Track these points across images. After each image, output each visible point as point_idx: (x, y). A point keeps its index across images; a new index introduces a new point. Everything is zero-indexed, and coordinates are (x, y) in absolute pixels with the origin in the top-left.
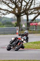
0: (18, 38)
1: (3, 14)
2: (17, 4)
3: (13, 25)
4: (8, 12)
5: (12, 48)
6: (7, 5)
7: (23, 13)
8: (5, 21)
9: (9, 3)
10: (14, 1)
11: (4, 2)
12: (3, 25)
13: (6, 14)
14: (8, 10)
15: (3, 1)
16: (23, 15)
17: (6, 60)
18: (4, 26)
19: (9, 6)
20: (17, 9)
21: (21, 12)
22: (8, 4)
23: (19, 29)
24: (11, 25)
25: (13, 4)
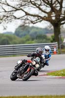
0: (26, 61)
1: (32, 22)
2: (54, 5)
3: (49, 39)
4: (39, 19)
5: (18, 76)
6: (37, 7)
7: (64, 20)
8: (36, 33)
9: (41, 5)
10: (48, 1)
11: (33, 3)
12: (33, 39)
13: (36, 22)
14: (40, 15)
15: (31, 2)
16: (63, 24)
17: (37, 95)
18: (33, 42)
19: (40, 9)
20: (53, 13)
21: (61, 18)
22: (39, 5)
23: (57, 45)
24: (44, 40)
25: (48, 6)
